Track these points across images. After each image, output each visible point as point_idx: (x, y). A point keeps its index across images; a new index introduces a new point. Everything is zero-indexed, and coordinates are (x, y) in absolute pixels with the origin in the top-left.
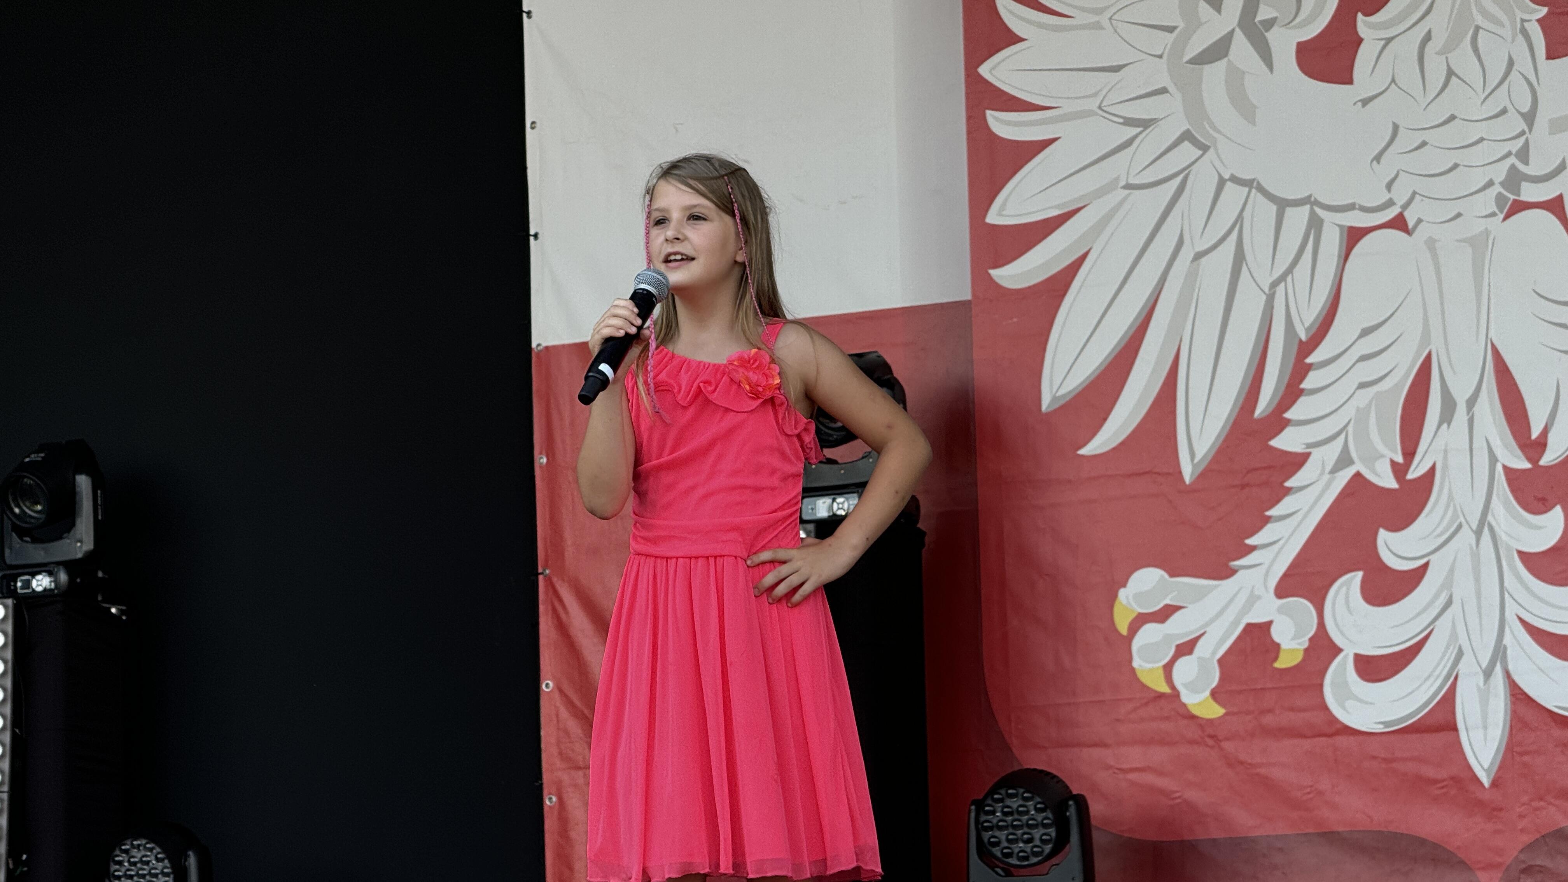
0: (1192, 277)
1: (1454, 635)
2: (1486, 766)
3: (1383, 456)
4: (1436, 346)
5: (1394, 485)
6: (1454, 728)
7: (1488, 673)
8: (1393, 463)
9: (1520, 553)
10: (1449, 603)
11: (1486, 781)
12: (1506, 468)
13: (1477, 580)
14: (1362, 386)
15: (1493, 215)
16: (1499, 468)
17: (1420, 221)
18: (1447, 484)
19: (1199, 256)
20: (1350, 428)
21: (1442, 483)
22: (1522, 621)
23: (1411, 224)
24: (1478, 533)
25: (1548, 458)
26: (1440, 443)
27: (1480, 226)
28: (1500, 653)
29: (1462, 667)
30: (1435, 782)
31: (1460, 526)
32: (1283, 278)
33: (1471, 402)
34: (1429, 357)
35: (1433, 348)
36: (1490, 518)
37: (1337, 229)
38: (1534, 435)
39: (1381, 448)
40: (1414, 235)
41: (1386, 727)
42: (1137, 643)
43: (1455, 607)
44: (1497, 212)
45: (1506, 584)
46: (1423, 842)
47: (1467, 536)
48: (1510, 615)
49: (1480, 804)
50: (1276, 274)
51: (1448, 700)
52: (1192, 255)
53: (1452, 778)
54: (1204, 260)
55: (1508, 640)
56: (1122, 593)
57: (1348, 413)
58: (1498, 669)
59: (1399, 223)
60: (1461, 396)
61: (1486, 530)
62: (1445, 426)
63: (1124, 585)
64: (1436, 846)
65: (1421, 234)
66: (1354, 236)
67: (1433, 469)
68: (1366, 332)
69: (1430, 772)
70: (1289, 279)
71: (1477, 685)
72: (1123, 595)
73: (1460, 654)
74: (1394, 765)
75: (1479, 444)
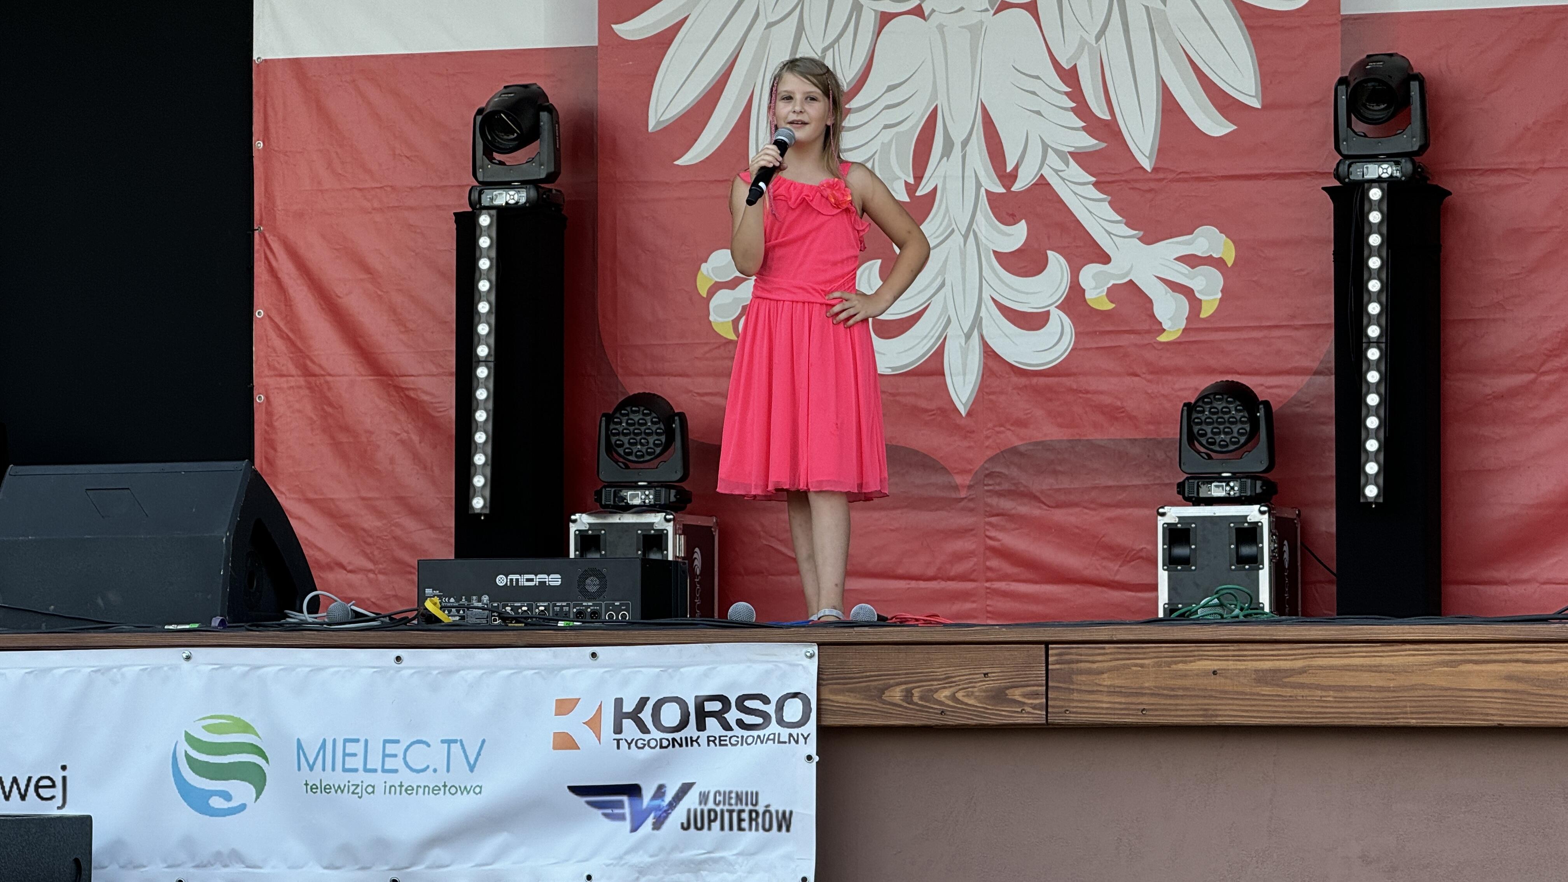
0: (764, 40)
1: (945, 307)
2: (964, 401)
3: (900, 178)
4: (941, 101)
5: (907, 199)
6: (943, 375)
7: (968, 336)
8: (906, 183)
9: (995, 252)
10: (943, 285)
11: (963, 412)
12: (987, 191)
13: (964, 270)
14: (886, 127)
15: (987, 10)
16: (983, 191)
17: (933, 11)
18: (944, 201)
19: (770, 25)
20: (877, 157)
21: (941, 201)
22: (993, 299)
23: (926, 14)
24: (966, 237)
25: (1017, 187)
26: (941, 171)
27: (975, 18)
28: (977, 322)
29: (950, 332)
30: (926, 411)
31: (953, 231)
32: (831, 46)
33: (965, 143)
34: (935, 110)
35: (939, 102)
36: (974, 226)
37: (873, 13)
38: (1009, 170)
39: (899, 173)
40: (929, 21)
41: (893, 371)
42: (713, 304)
43: (947, 289)
44: (990, 8)
45: (984, 274)
46: (916, 453)
47: (957, 238)
48: (986, 296)
49: (957, 428)
50: (826, 44)
51: (939, 354)
52: (766, 24)
53: (939, 409)
54: (773, 29)
55: (983, 313)
56: (704, 266)
57: (876, 146)
58: (976, 333)
59: (918, 11)
60: (958, 141)
61: (971, 234)
62: (945, 159)
63: (706, 261)
64: (925, 456)
65: (934, 20)
66: (885, 19)
67: (935, 189)
68: (891, 88)
69: (923, 404)
70: (836, 46)
71: (960, 344)
72: (705, 268)
73: (949, 321)
74: (898, 398)
75: (969, 173)
